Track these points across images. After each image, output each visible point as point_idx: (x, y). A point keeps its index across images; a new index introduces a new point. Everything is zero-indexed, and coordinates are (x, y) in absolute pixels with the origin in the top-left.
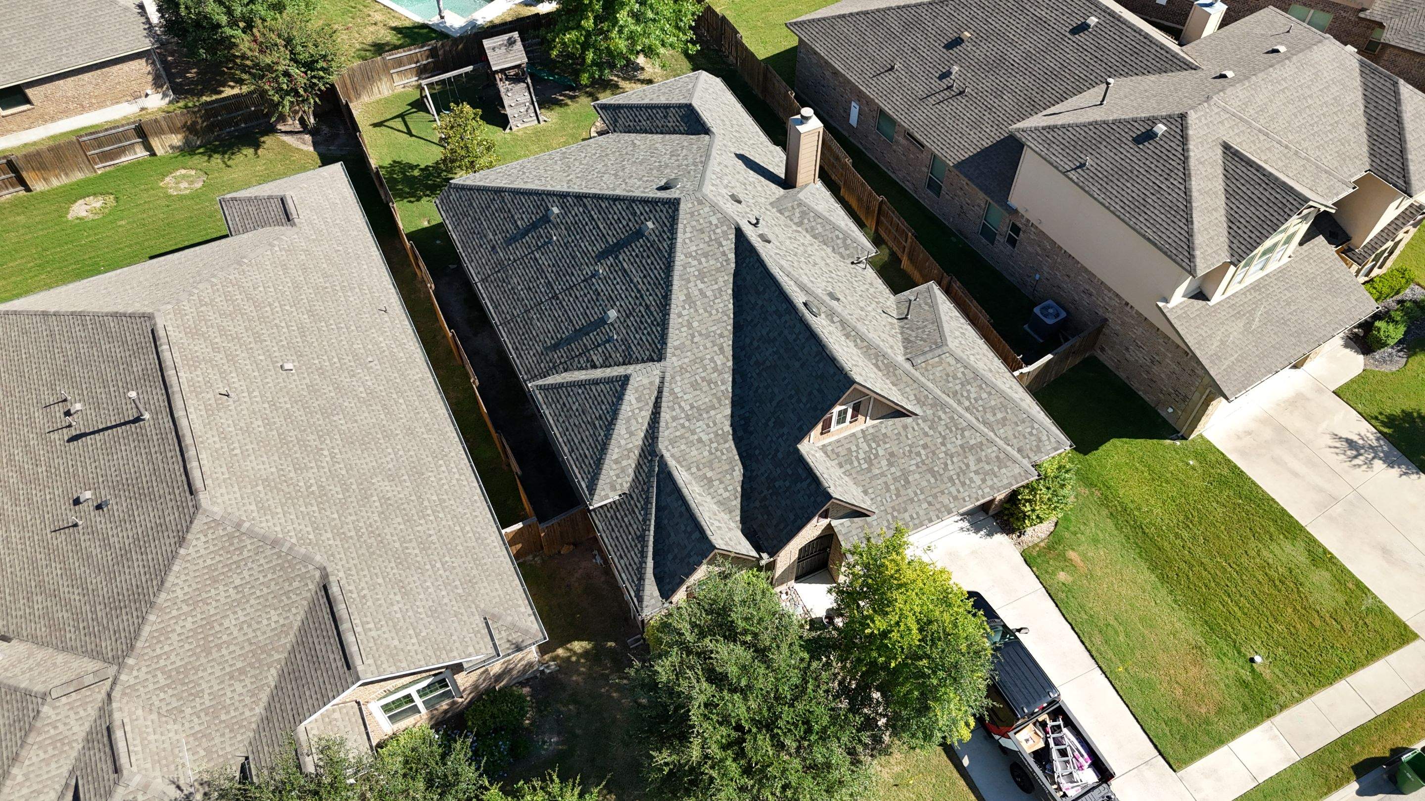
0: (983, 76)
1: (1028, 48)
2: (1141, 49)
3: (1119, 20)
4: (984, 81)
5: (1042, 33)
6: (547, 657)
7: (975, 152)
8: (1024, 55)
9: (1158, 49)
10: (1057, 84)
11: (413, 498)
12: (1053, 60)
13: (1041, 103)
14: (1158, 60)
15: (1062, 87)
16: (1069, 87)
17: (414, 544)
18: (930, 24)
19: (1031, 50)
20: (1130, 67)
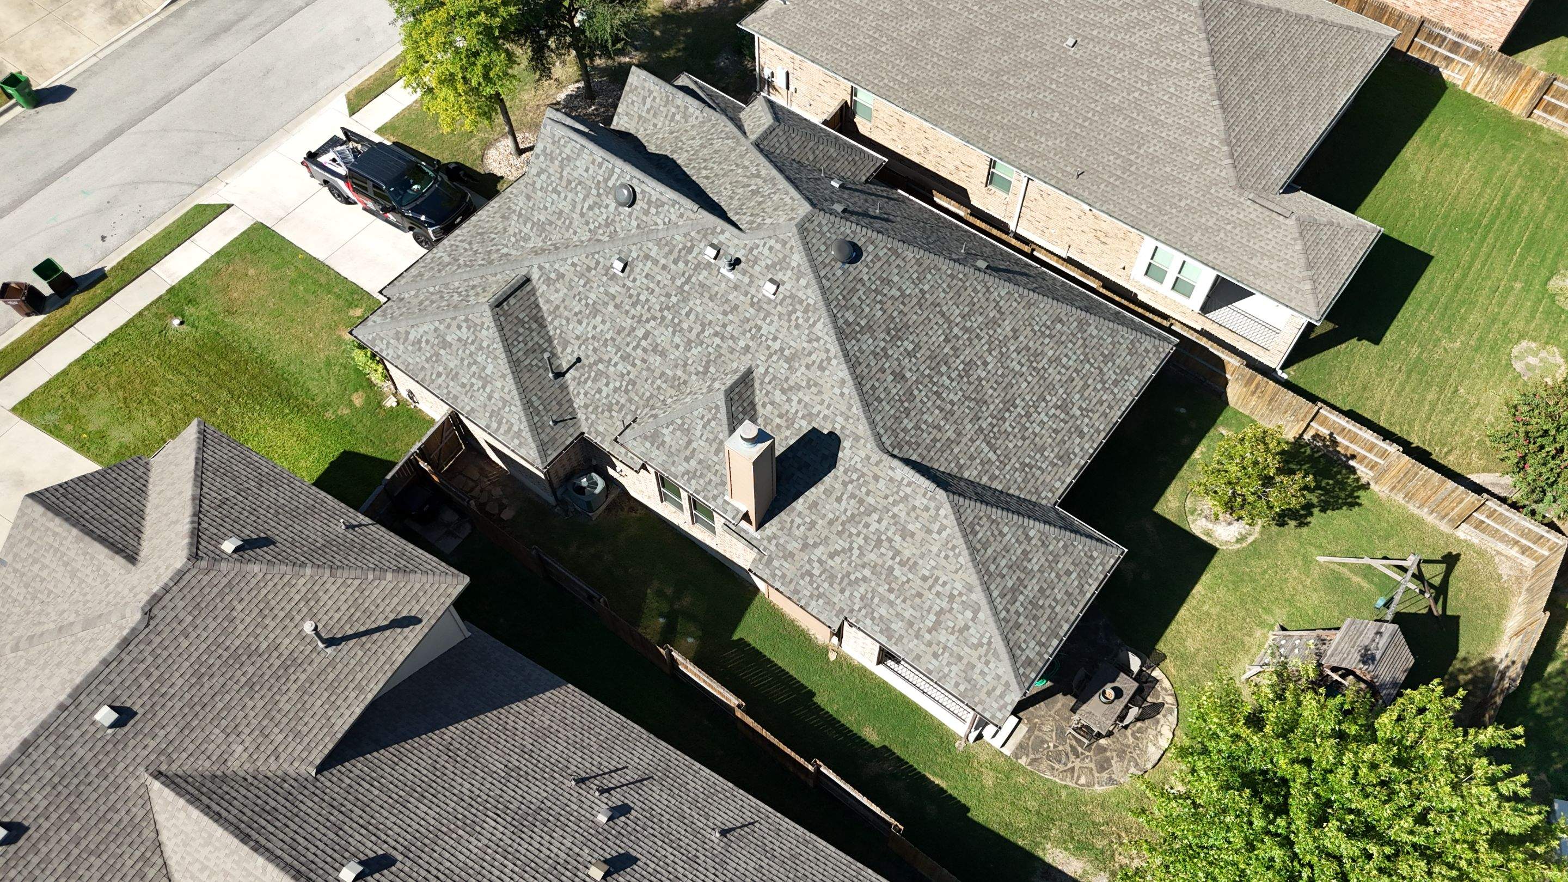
0: (548, 804)
1: (472, 840)
4: (544, 794)
7: (536, 697)
12: (421, 814)
14: (227, 797)
15: (401, 771)
16: (388, 769)
19: (466, 836)
20: (278, 789)
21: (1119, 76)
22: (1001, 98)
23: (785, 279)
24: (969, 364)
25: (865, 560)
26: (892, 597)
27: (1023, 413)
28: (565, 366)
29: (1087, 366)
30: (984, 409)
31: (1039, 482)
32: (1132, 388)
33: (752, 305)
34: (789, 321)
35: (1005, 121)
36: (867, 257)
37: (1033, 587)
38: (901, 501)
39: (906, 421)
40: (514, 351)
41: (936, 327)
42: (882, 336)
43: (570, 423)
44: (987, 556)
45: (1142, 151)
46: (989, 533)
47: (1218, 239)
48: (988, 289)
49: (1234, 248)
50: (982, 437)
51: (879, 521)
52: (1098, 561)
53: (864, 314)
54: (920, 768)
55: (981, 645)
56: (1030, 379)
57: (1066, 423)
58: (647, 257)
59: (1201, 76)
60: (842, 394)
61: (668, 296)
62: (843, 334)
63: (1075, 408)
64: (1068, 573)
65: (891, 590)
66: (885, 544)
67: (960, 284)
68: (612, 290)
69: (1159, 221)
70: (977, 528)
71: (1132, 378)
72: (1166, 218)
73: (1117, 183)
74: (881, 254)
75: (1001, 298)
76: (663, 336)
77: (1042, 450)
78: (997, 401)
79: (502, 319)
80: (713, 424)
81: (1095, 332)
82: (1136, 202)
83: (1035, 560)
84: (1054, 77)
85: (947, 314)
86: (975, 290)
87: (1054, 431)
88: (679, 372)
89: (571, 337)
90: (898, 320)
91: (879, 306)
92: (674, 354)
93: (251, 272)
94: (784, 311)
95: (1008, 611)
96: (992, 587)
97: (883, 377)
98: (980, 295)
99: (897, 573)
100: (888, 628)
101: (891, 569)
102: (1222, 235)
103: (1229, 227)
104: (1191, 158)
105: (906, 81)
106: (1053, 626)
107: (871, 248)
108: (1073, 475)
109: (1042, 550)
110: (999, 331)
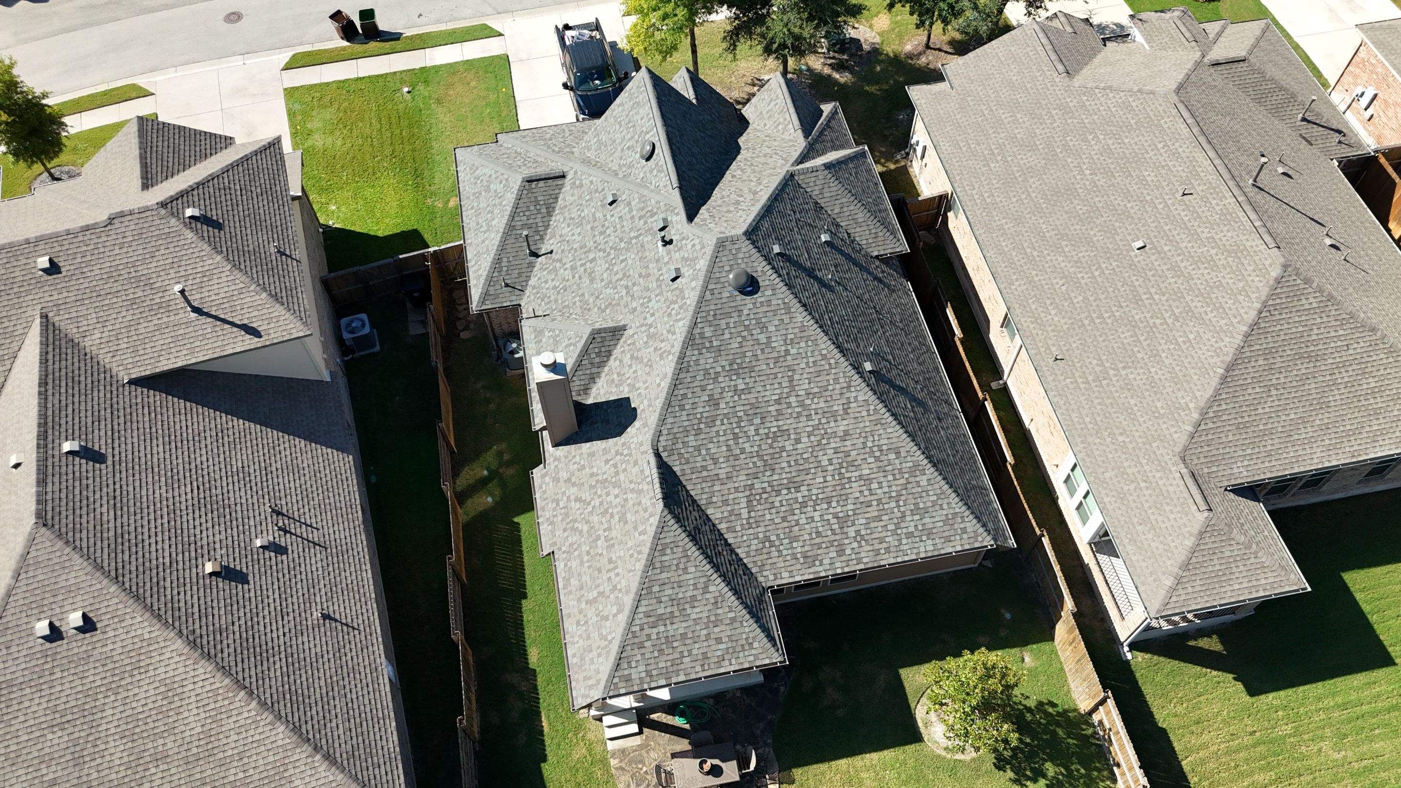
0: (239, 508)
1: (164, 488)
2: (63, 378)
3: (46, 423)
4: (244, 501)
5: (131, 489)
6: (903, 164)
7: (319, 446)
8: (176, 485)
9: (50, 362)
10: (178, 427)
11: (1009, 159)
12: (155, 452)
13: (213, 426)
14: (64, 356)
15: (177, 420)
16: (171, 413)
17: (1006, 121)
18: (236, 628)
19: (163, 483)
20: (95, 374)
21: (1156, 297)
22: (1049, 258)
23: (686, 274)
24: (783, 432)
25: (591, 518)
26: (586, 558)
27: (800, 500)
28: (543, 251)
29: (893, 504)
30: (768, 473)
31: (770, 561)
32: (922, 549)
33: (658, 280)
34: (668, 307)
35: (1036, 279)
36: (759, 297)
37: (679, 627)
38: (636, 492)
39: (692, 438)
40: (516, 219)
41: (776, 386)
42: (724, 363)
43: (518, 292)
44: (659, 577)
45: (1123, 372)
46: (675, 562)
47: (1126, 488)
48: (849, 387)
49: (1133, 505)
50: (748, 493)
51: (616, 496)
52: (754, 652)
53: (721, 338)
54: (543, 705)
55: (606, 639)
56: (829, 478)
57: (834, 534)
58: (629, 204)
59: (1228, 339)
60: (659, 385)
61: (621, 240)
62: (691, 340)
63: (852, 529)
64: (719, 641)
65: (588, 553)
66: (608, 516)
67: (827, 367)
68: (597, 215)
69: (1090, 439)
70: (668, 551)
71: (930, 542)
72: (1098, 441)
73: (1082, 386)
74: (774, 302)
75: (856, 400)
76: (601, 266)
77: (794, 539)
78: (784, 476)
79: (525, 192)
80: (572, 348)
81: (924, 483)
82: (1084, 412)
83: (697, 610)
84: (1104, 266)
85: (795, 383)
86: (836, 381)
87: (817, 532)
88: (591, 300)
89: (558, 232)
90: (747, 360)
91: (739, 339)
92: (599, 285)
93: (473, 84)
94: (670, 298)
95: (642, 630)
96: (643, 603)
97: (699, 393)
98: (838, 386)
99: (599, 543)
100: (569, 580)
101: (598, 538)
102: (1132, 487)
103: (1143, 485)
104: (1159, 405)
105: (989, 200)
106: (671, 669)
107: (769, 292)
108: (806, 577)
109: (710, 607)
110: (832, 424)
